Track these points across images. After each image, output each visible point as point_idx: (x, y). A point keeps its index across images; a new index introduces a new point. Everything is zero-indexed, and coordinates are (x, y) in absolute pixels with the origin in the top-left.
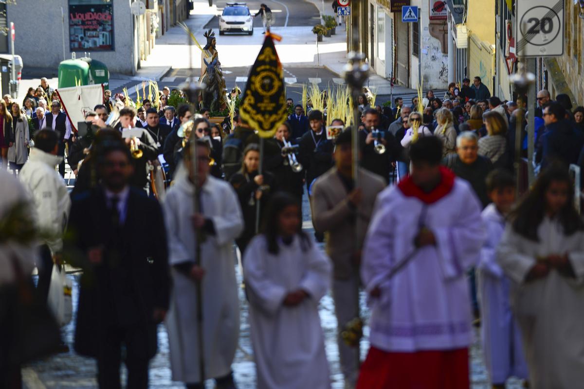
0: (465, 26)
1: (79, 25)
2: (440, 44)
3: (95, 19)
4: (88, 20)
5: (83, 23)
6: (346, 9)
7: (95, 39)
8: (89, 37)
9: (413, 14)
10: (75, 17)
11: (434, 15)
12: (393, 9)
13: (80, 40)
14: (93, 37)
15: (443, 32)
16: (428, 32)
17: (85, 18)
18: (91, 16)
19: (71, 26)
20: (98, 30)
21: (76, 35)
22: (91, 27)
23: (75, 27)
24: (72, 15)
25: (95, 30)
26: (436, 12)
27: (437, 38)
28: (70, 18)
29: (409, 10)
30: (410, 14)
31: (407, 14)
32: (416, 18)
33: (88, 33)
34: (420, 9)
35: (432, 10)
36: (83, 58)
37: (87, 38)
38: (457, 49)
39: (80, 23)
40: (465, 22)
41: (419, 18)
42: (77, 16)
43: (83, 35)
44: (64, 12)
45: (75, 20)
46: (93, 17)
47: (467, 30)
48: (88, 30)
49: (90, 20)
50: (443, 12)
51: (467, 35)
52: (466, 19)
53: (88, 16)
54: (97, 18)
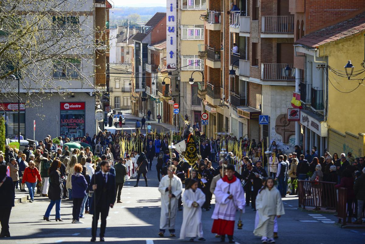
0: (326, 123)
1: (66, 126)
2: (282, 137)
3: (75, 123)
4: (70, 123)
5: (68, 125)
6: (206, 121)
7: (74, 134)
8: (71, 132)
9: (265, 120)
10: (63, 121)
11: (290, 118)
12: (251, 117)
13: (66, 134)
14: (73, 132)
15: (284, 131)
16: (274, 131)
17: (69, 122)
18: (73, 121)
19: (61, 126)
20: (76, 129)
21: (64, 131)
22: (73, 127)
23: (63, 127)
24: (62, 120)
25: (75, 129)
26: (292, 117)
27: (280, 134)
28: (61, 122)
29: (263, 118)
30: (264, 120)
31: (262, 120)
32: (267, 122)
33: (71, 131)
34: (269, 117)
35: (290, 115)
36: (77, 142)
37: (70, 133)
38: (319, 137)
39: (66, 125)
40: (326, 120)
41: (269, 122)
42: (65, 121)
43: (67, 132)
44: (58, 118)
45: (63, 123)
46: (74, 122)
47: (328, 125)
48: (71, 128)
49: (72, 123)
50: (296, 116)
51: (327, 128)
52: (326, 118)
53: (71, 120)
54: (76, 122)
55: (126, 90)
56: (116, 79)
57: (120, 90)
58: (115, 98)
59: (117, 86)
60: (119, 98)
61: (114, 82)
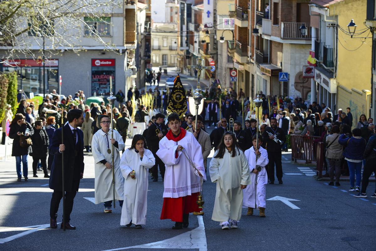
0: (335, 80)
1: (96, 82)
2: (300, 94)
3: (105, 79)
4: (101, 79)
5: (99, 80)
6: (234, 78)
7: (105, 89)
8: (102, 88)
9: (285, 77)
10: (95, 77)
11: (306, 76)
12: (272, 74)
13: (97, 89)
14: (104, 88)
15: (302, 88)
16: (293, 87)
17: (100, 77)
18: (103, 77)
19: (92, 82)
20: (107, 84)
21: (95, 87)
22: (103, 83)
23: (95, 83)
24: (93, 76)
25: (105, 84)
26: (307, 74)
27: (299, 90)
28: (92, 78)
29: (283, 75)
30: (284, 77)
31: (282, 77)
32: (287, 79)
33: (102, 86)
34: (289, 74)
35: (305, 72)
36: (100, 96)
37: (101, 89)
39: (97, 80)
40: (336, 77)
41: (289, 79)
42: (96, 77)
43: (98, 87)
44: (89, 74)
45: (95, 79)
46: (104, 78)
47: (337, 82)
48: (102, 84)
49: (103, 79)
50: (311, 74)
51: (336, 85)
52: (336, 76)
53: (101, 76)
54: (107, 78)
55: (173, 48)
56: (164, 38)
57: (168, 48)
58: (163, 55)
59: (165, 45)
60: (166, 56)
61: (162, 41)
